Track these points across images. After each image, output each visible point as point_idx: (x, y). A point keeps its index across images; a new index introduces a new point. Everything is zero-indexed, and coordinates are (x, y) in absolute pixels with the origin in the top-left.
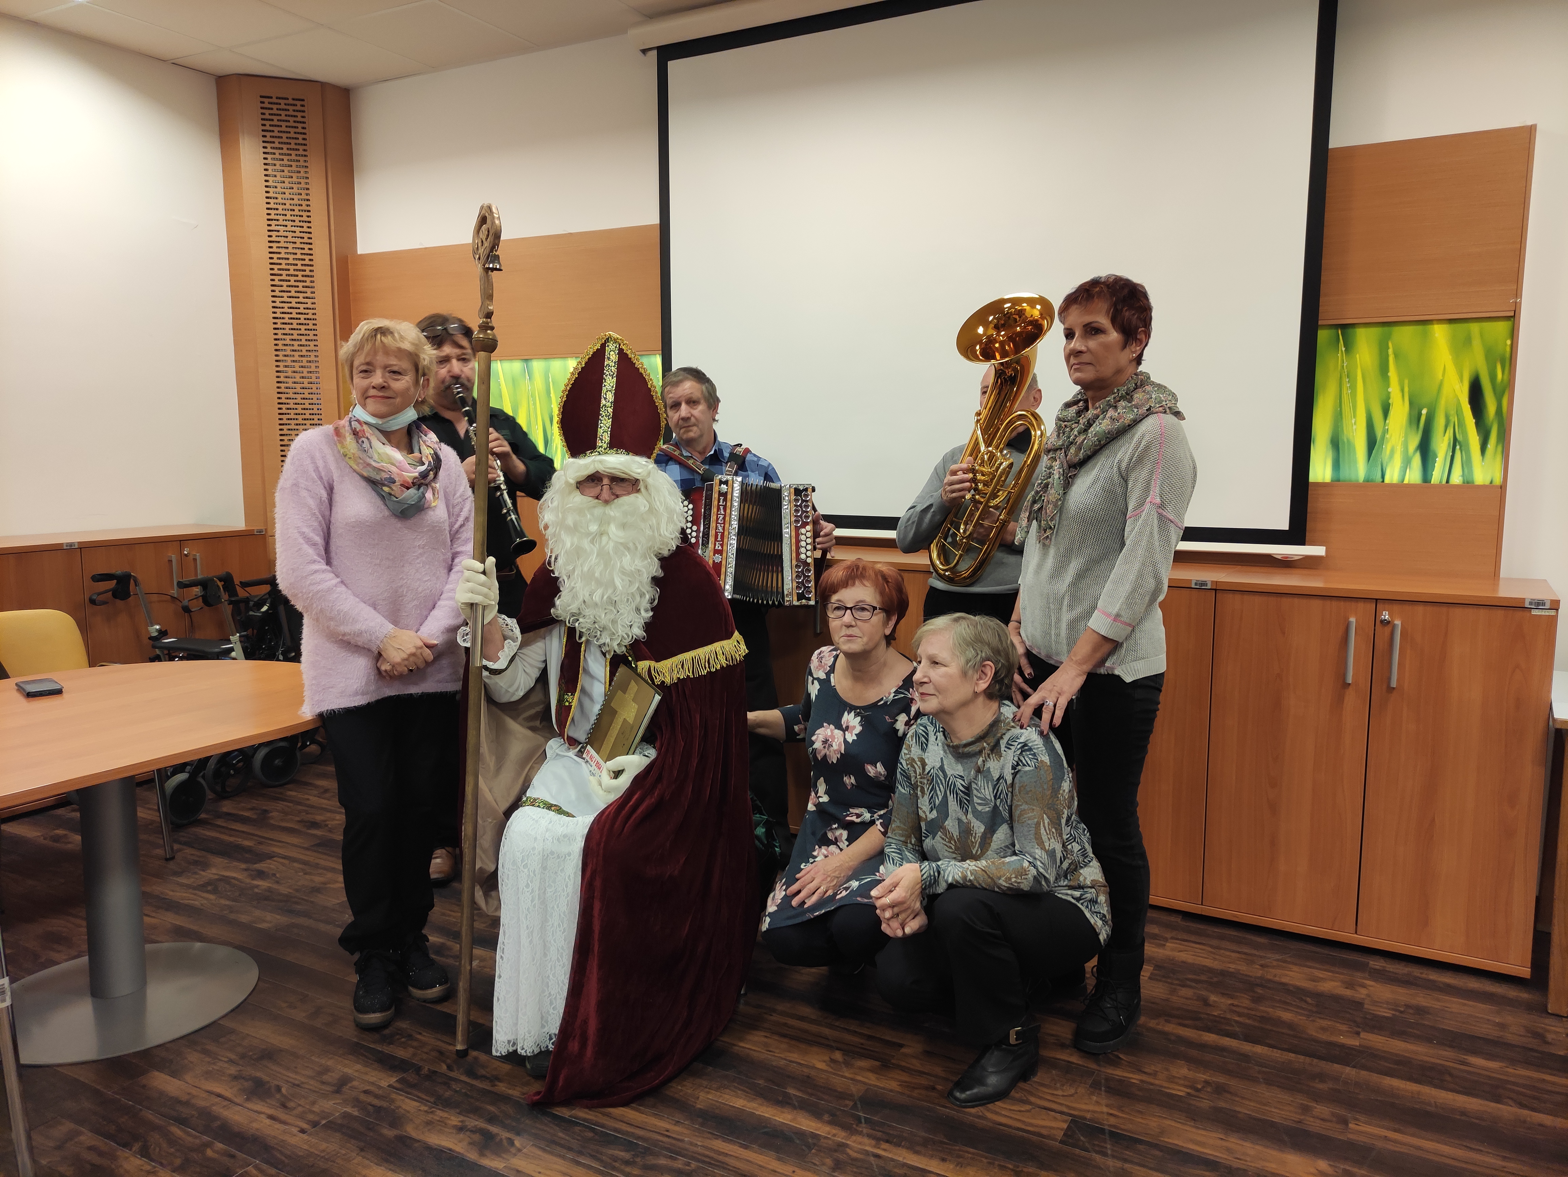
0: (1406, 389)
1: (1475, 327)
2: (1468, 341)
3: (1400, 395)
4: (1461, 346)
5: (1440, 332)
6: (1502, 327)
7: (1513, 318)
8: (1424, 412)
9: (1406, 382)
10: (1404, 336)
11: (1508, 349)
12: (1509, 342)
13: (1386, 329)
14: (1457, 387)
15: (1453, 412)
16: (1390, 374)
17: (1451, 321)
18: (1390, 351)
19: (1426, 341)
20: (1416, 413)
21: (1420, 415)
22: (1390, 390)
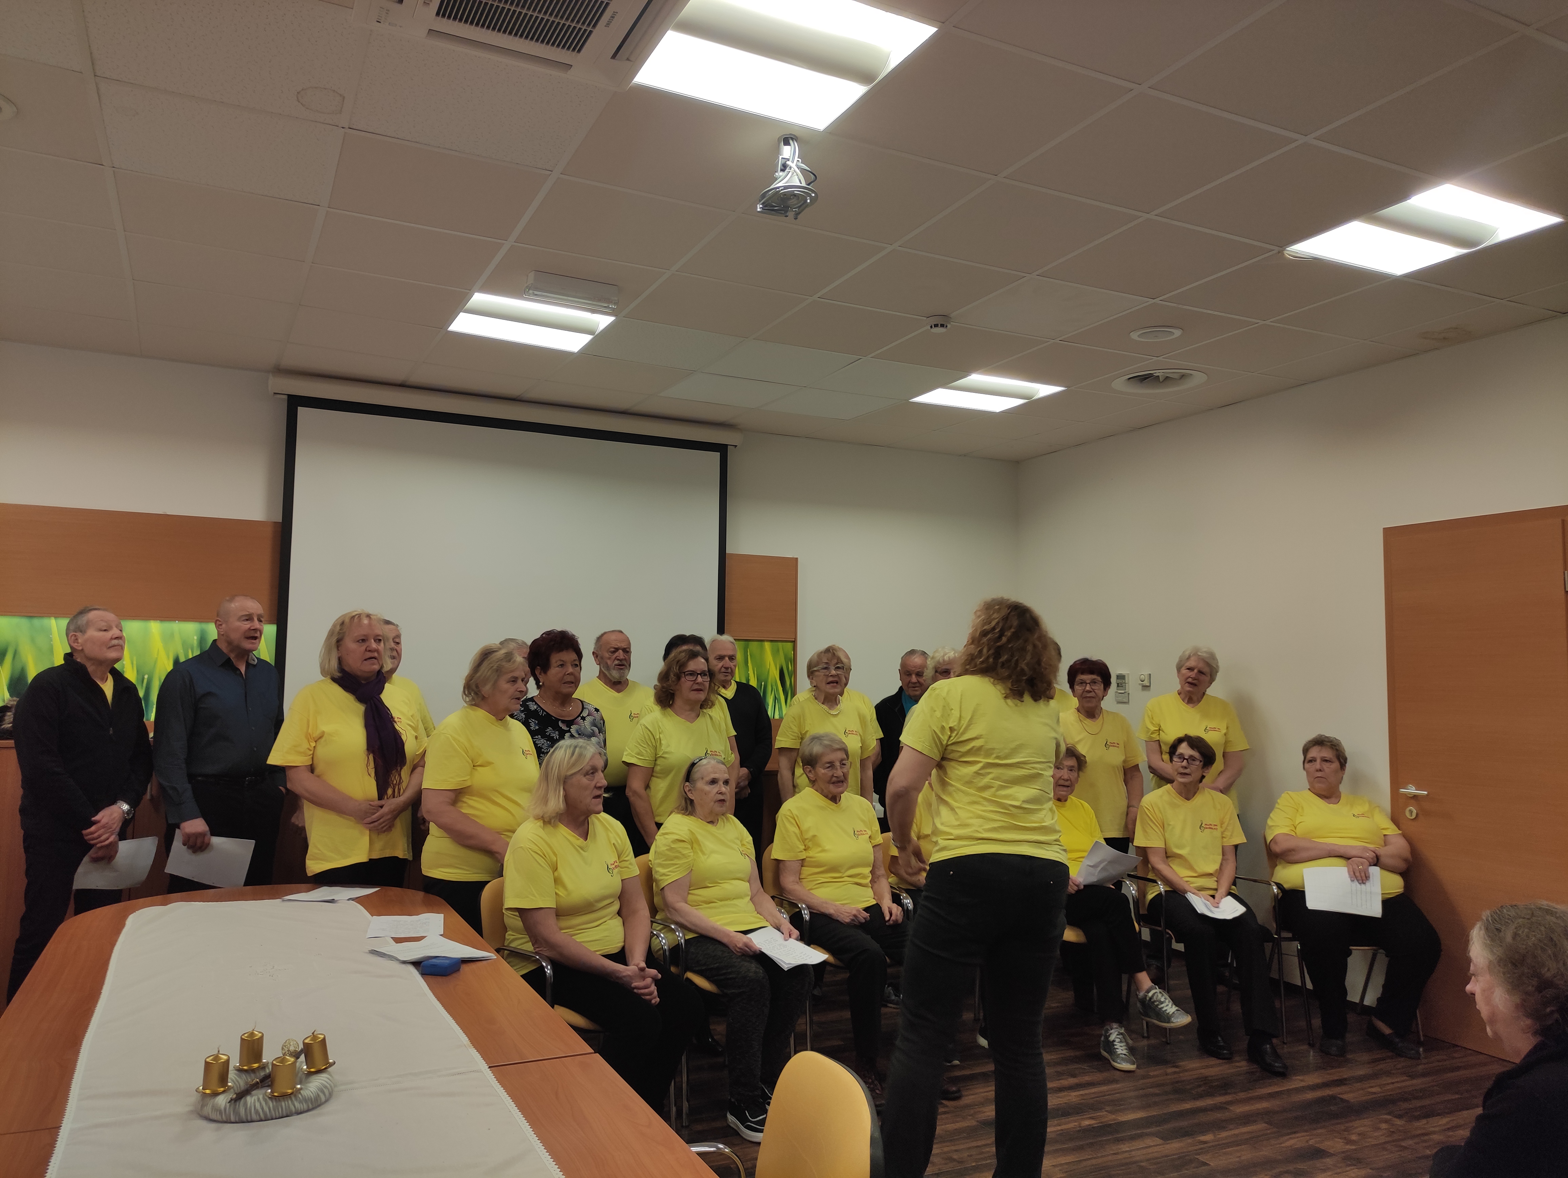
0: (755, 672)
1: (780, 644)
2: (778, 650)
3: (753, 675)
4: (775, 653)
5: (767, 645)
6: (790, 645)
7: (794, 642)
8: (763, 683)
9: (755, 669)
10: (754, 646)
11: (793, 655)
12: (793, 652)
13: (746, 642)
14: (775, 672)
15: (774, 684)
16: (749, 665)
17: (771, 641)
18: (749, 654)
19: (762, 648)
20: (760, 684)
21: (761, 685)
22: (749, 672)
